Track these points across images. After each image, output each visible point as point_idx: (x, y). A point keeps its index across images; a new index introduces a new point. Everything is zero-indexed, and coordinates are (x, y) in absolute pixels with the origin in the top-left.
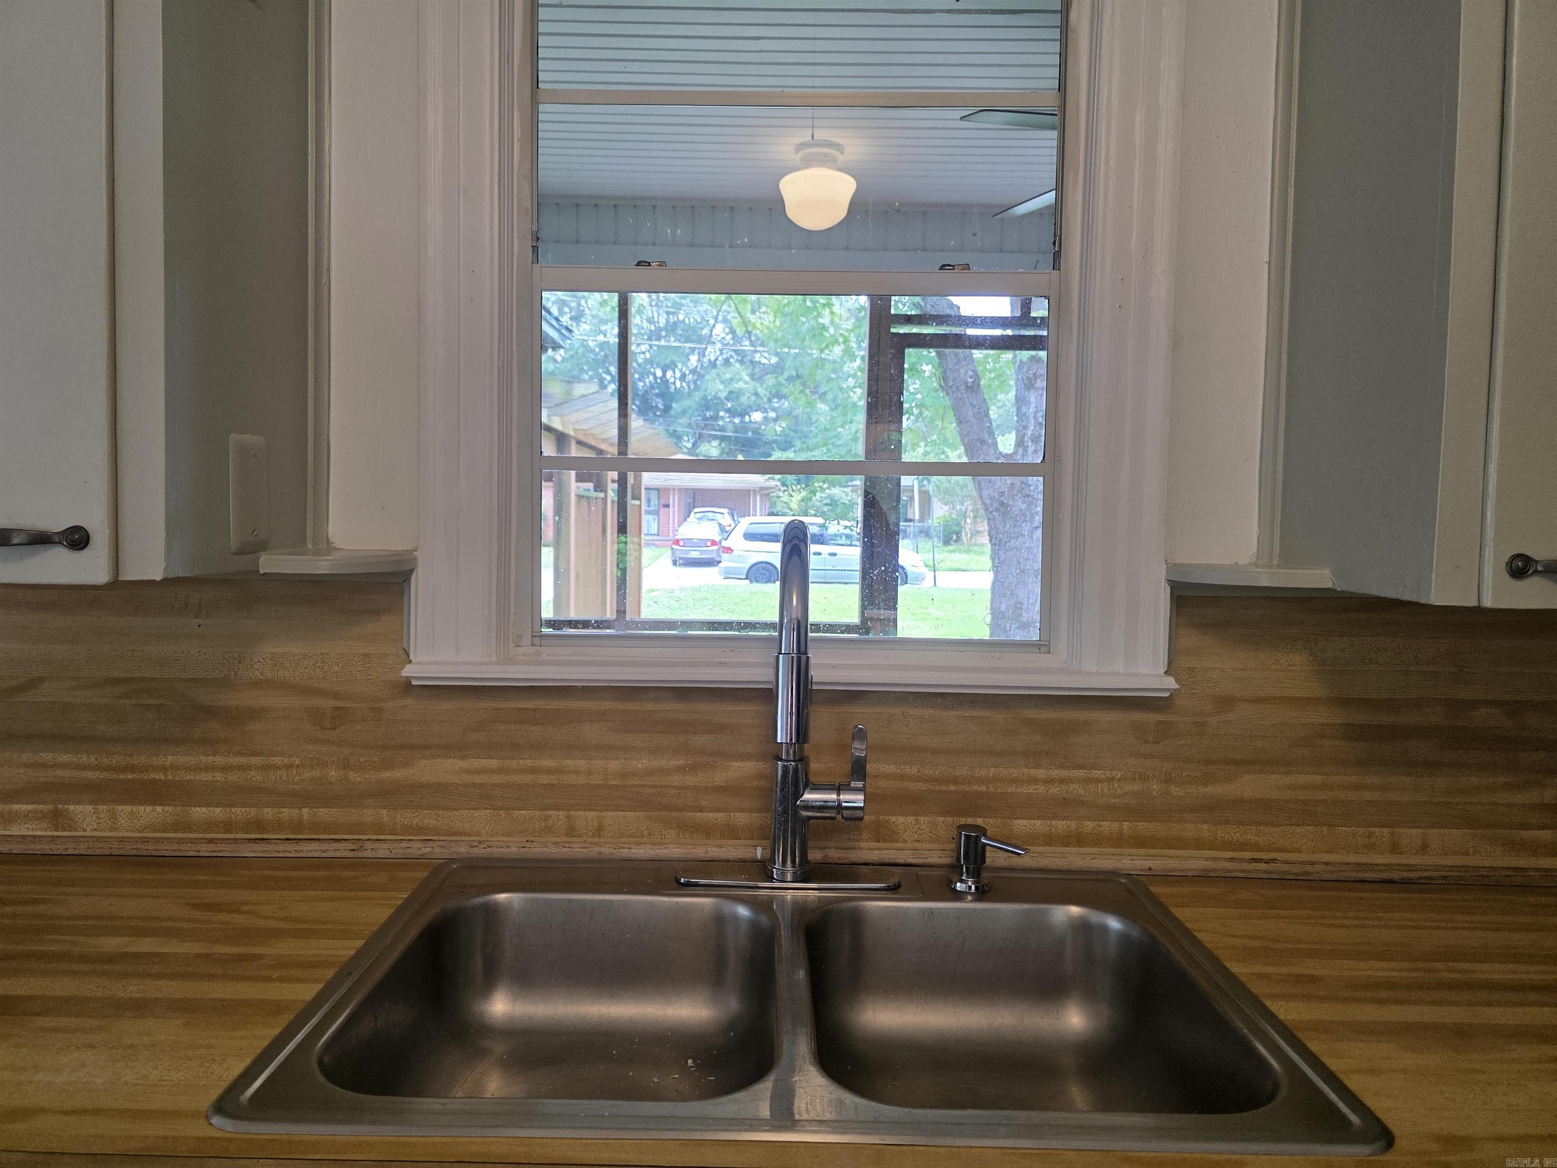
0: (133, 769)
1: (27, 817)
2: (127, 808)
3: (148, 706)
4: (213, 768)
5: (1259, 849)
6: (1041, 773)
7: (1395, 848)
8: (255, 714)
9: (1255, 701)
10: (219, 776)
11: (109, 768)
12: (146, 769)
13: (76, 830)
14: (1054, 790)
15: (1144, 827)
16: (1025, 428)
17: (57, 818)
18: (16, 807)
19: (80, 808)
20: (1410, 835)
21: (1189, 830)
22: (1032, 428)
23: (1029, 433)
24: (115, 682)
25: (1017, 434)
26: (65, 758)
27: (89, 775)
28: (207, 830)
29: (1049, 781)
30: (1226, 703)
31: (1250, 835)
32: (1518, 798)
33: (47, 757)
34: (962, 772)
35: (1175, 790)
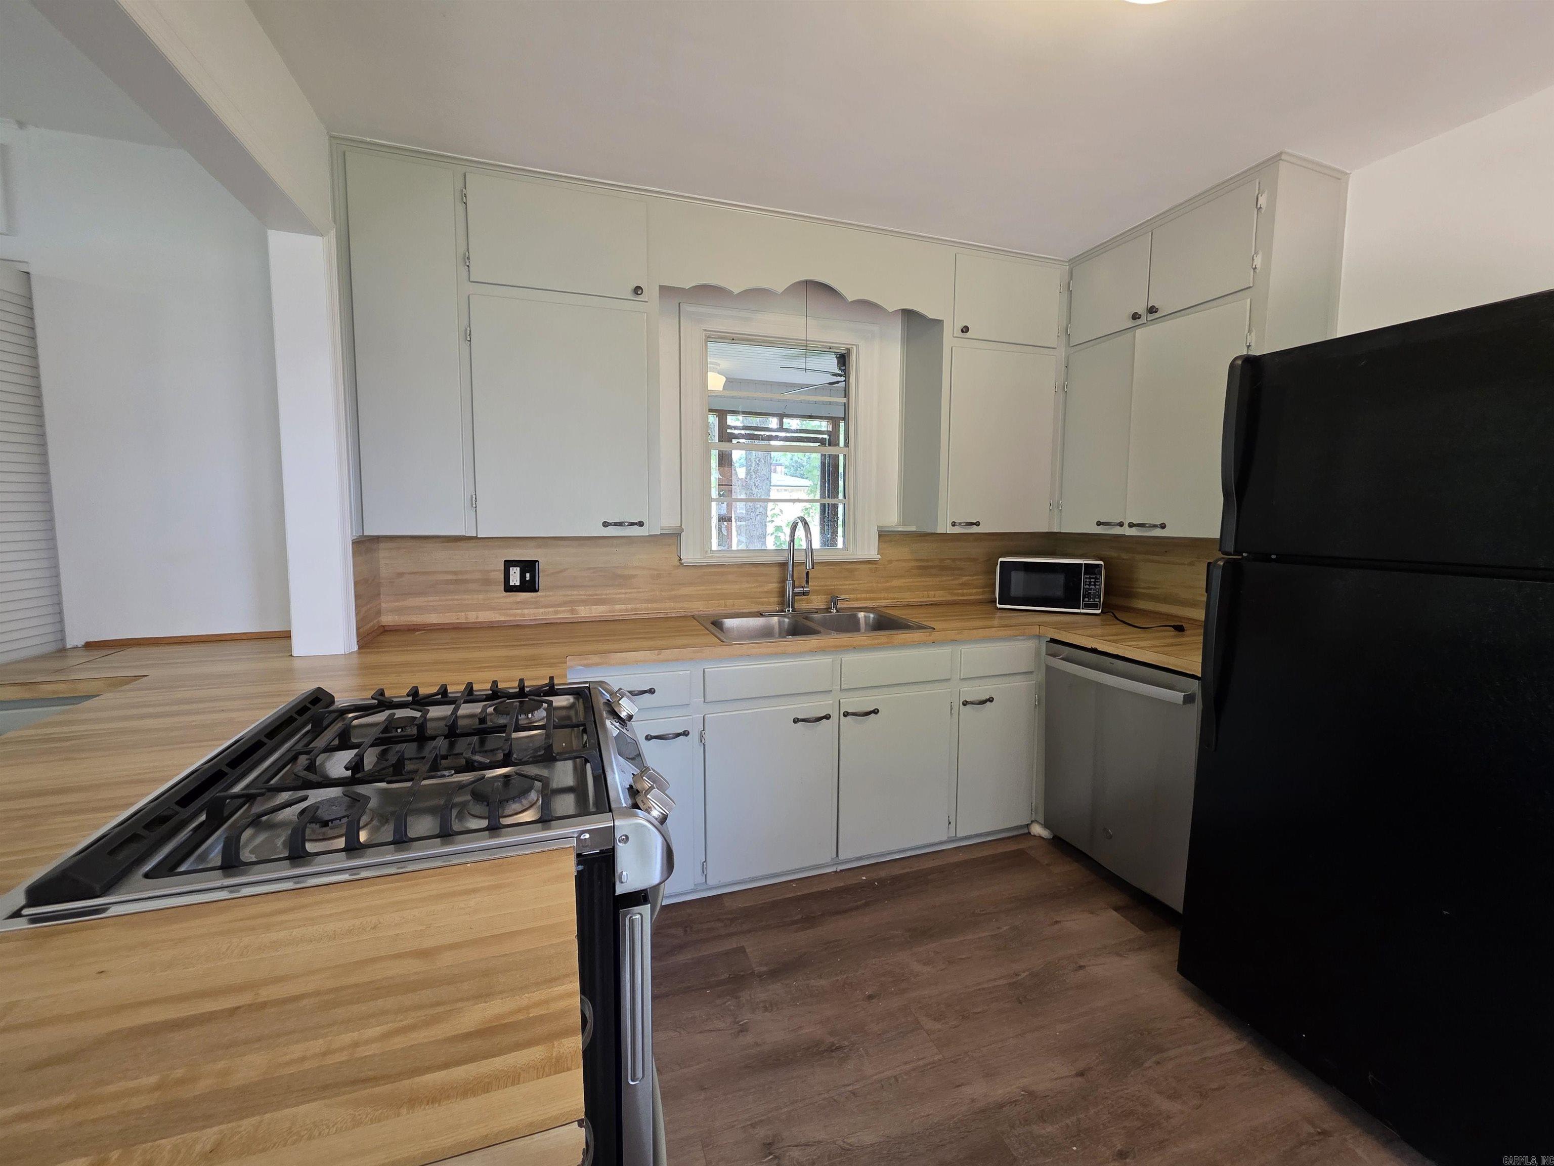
0: (596, 595)
1: (563, 611)
2: (595, 607)
3: (601, 576)
4: (620, 593)
5: (899, 599)
6: (847, 582)
7: (928, 597)
8: (634, 576)
9: (897, 561)
10: (623, 596)
11: (589, 595)
12: (602, 594)
13: (577, 614)
14: (851, 587)
15: (872, 595)
16: (751, 466)
17: (572, 611)
18: (559, 609)
19: (580, 608)
20: (938, 593)
21: (882, 595)
22: (754, 466)
23: (753, 468)
24: (590, 569)
25: (747, 469)
26: (575, 593)
27: (583, 597)
28: (620, 612)
29: (850, 584)
30: (890, 562)
31: (896, 595)
32: (956, 582)
33: (569, 593)
34: (828, 583)
35: (879, 585)
